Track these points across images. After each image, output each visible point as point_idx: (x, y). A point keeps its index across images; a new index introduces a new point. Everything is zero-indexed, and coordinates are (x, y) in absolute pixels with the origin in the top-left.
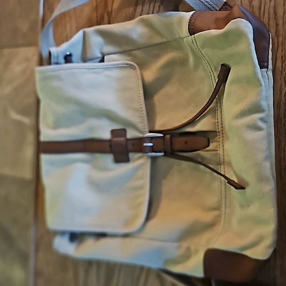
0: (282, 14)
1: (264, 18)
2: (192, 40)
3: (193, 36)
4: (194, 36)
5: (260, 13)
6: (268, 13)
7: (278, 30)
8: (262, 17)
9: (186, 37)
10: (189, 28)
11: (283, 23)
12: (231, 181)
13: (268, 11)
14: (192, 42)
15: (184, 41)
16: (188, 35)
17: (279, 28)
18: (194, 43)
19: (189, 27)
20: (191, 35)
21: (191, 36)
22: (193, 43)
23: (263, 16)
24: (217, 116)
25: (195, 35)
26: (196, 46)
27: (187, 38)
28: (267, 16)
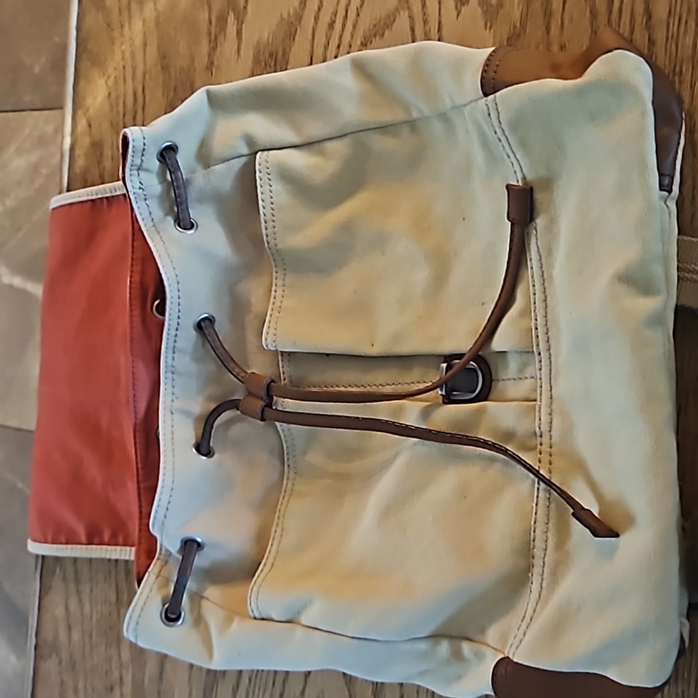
0: (665, 16)
1: (619, 26)
2: (488, 109)
3: (491, 97)
4: (495, 97)
5: (610, 12)
6: (629, 13)
7: (654, 56)
8: (615, 22)
9: (471, 102)
10: (482, 78)
11: (667, 39)
12: (582, 512)
13: (629, 8)
14: (487, 114)
15: (464, 113)
16: (478, 97)
17: (655, 50)
18: (491, 115)
19: (484, 74)
20: (486, 95)
21: (485, 98)
22: (489, 115)
23: (617, 19)
24: (535, 311)
25: (498, 94)
26: (496, 123)
27: (473, 104)
28: (628, 21)
